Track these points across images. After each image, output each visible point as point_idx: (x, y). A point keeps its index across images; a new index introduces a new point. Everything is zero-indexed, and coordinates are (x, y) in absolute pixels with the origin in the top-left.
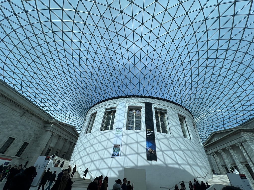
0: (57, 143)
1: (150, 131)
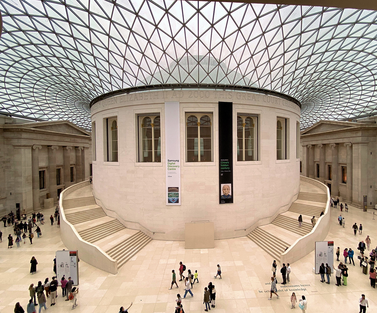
0: (50, 159)
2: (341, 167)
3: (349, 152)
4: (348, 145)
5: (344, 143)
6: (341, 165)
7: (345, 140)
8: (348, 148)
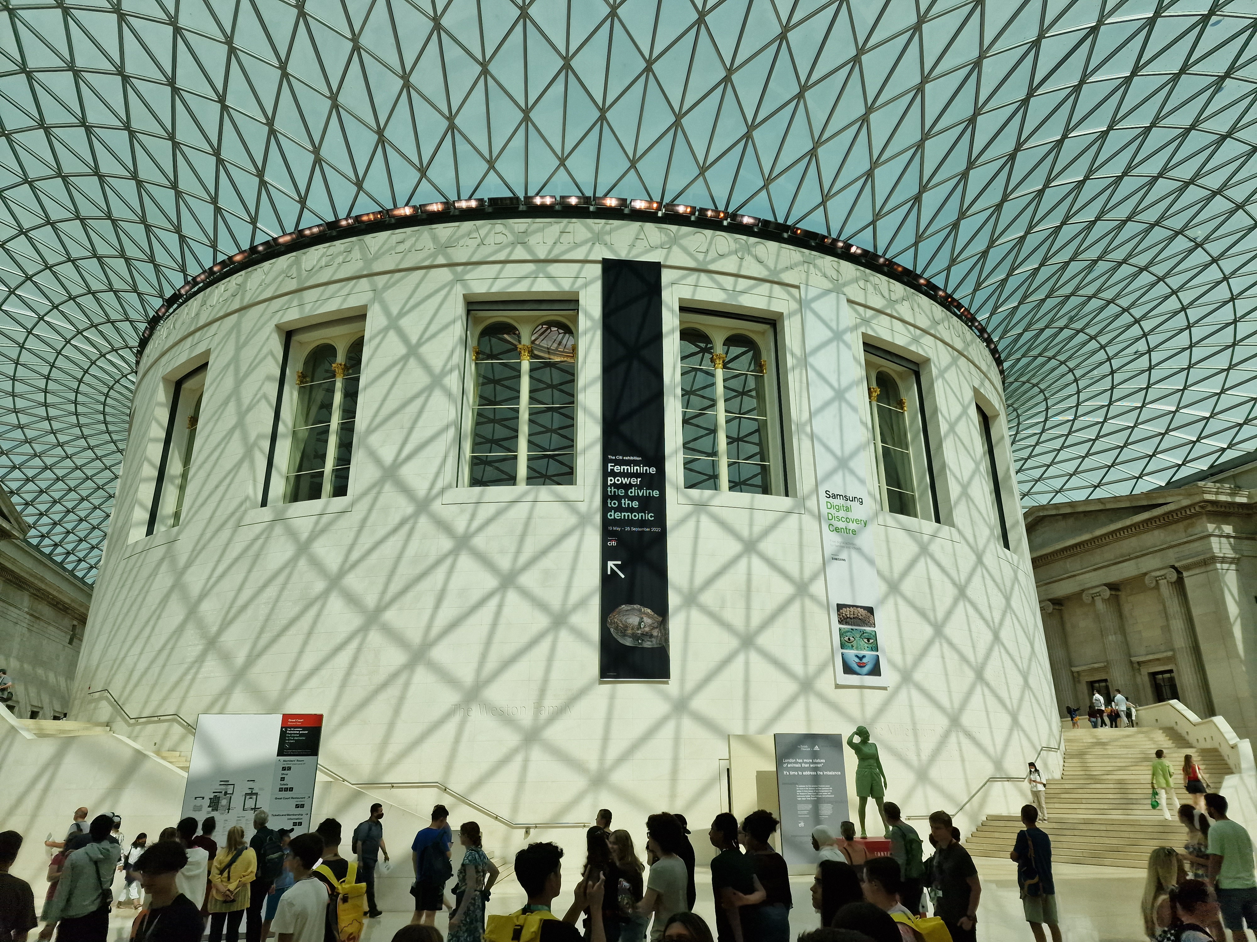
2: (1146, 679)
3: (1174, 606)
4: (1164, 577)
5: (1145, 574)
6: (1145, 671)
7: (1150, 564)
8: (1166, 590)
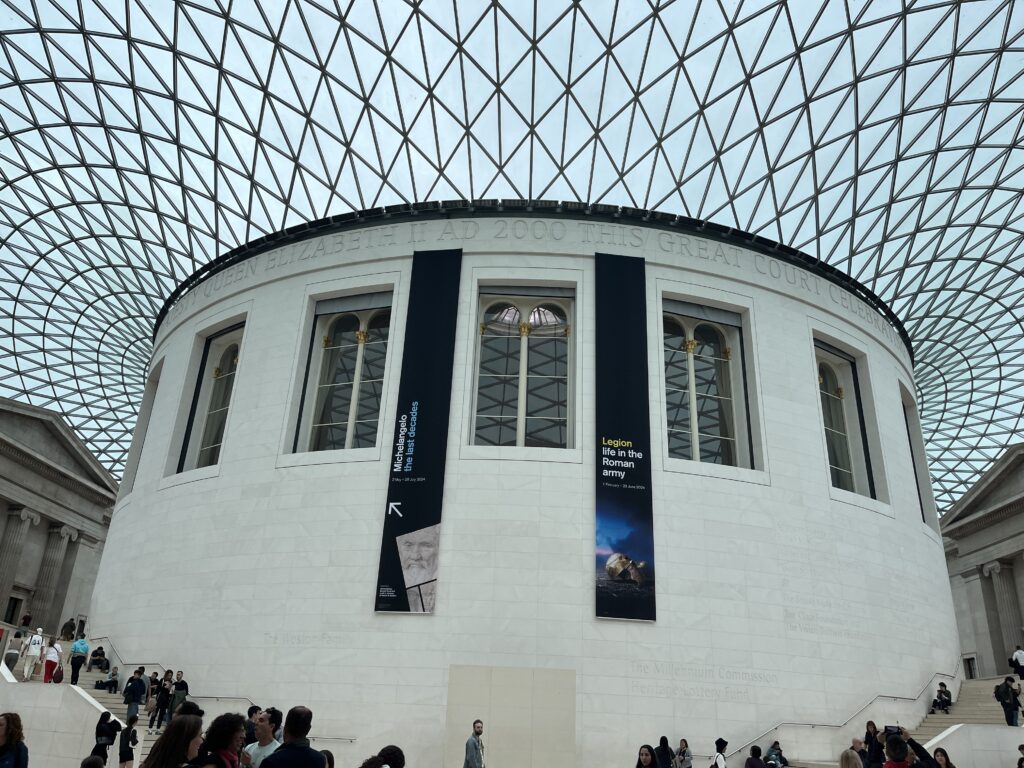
1: (622, 448)
